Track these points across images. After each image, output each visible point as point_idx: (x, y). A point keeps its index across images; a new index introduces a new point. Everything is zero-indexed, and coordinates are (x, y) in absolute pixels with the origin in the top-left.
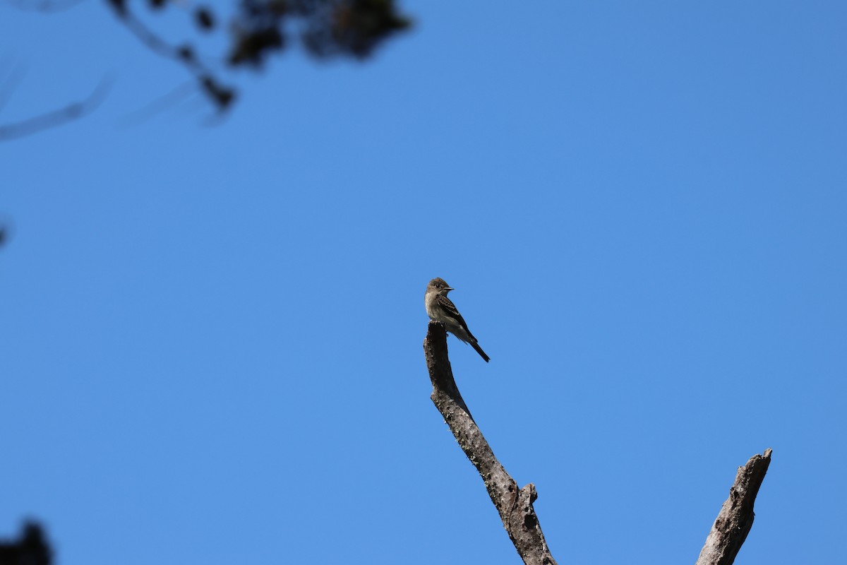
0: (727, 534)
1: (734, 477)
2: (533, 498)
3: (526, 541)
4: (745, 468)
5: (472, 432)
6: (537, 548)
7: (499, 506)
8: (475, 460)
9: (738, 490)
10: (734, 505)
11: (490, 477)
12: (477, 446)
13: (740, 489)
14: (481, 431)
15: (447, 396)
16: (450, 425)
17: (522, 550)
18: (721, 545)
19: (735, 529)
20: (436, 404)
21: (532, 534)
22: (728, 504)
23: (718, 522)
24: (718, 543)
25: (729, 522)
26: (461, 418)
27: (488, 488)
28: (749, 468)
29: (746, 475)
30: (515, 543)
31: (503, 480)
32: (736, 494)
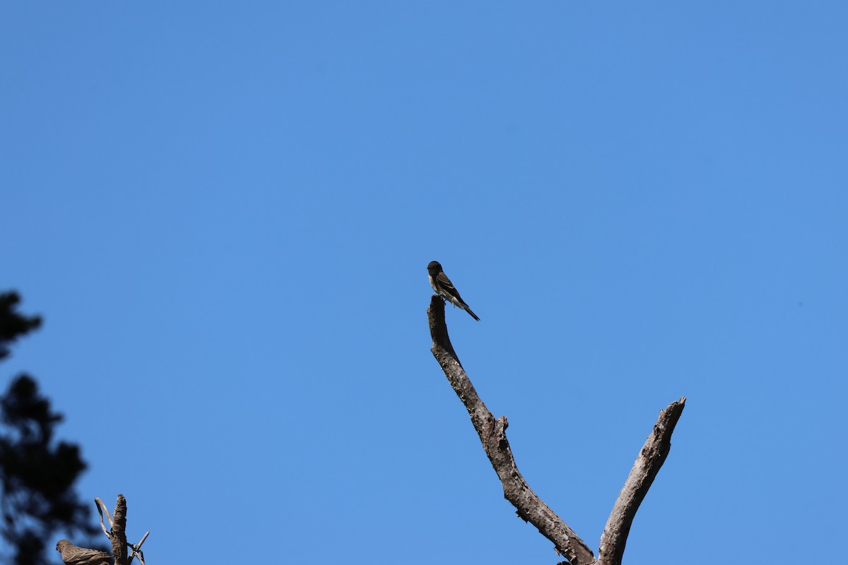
0: (650, 460)
1: (657, 417)
2: (506, 426)
3: (500, 459)
4: (666, 412)
5: (461, 377)
6: (508, 465)
7: (480, 433)
8: (463, 398)
9: (660, 427)
10: (657, 438)
11: (474, 411)
12: (465, 388)
13: (661, 427)
14: (468, 376)
15: (444, 350)
16: (445, 372)
17: (497, 466)
18: (645, 468)
19: (657, 456)
20: (435, 355)
21: (505, 454)
22: (652, 437)
23: (644, 451)
24: (644, 466)
25: (652, 451)
26: (453, 366)
27: (473, 419)
28: (669, 411)
29: (666, 416)
30: (491, 461)
31: (483, 413)
32: (658, 430)
